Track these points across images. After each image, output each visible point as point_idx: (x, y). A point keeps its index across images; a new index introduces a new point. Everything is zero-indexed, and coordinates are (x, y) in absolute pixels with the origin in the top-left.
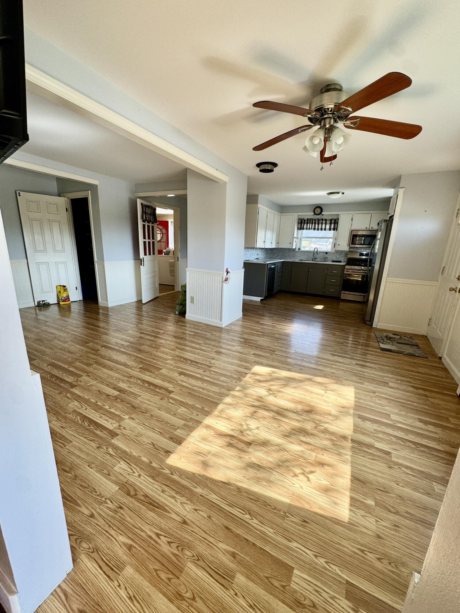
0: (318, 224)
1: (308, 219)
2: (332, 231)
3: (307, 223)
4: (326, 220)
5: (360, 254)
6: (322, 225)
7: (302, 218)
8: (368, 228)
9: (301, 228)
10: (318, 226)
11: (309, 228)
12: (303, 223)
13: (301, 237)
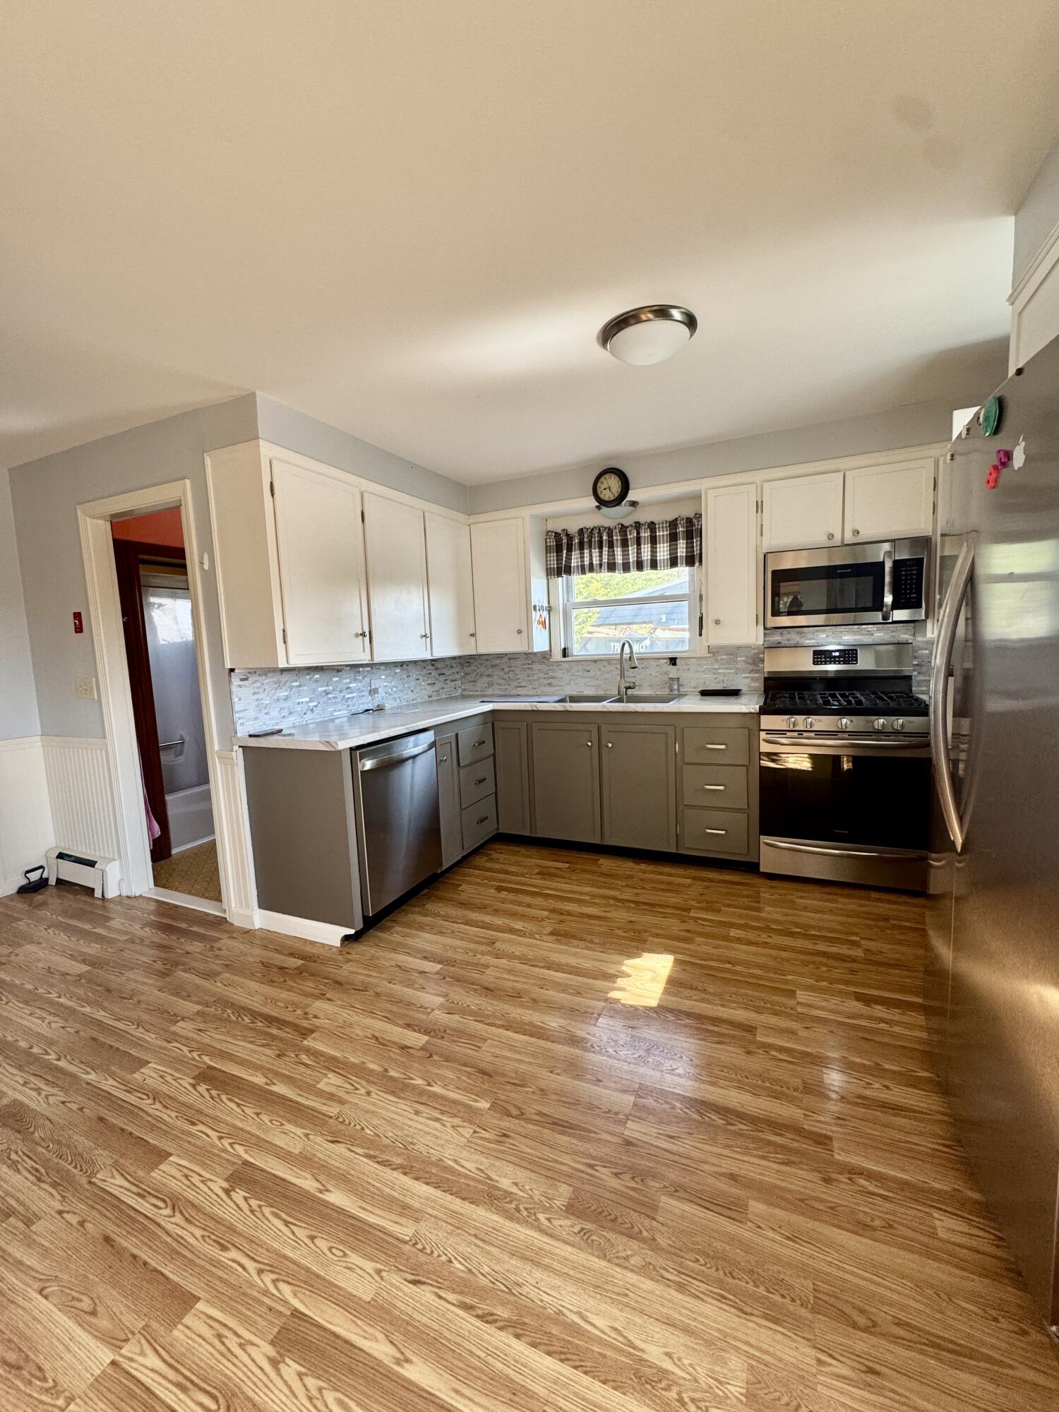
0: (625, 544)
1: (581, 532)
2: (683, 571)
3: (581, 547)
4: (652, 526)
5: (815, 653)
6: (639, 549)
7: (558, 526)
8: (838, 537)
9: (563, 570)
10: (626, 554)
11: (591, 564)
12: (565, 547)
13: (565, 607)
